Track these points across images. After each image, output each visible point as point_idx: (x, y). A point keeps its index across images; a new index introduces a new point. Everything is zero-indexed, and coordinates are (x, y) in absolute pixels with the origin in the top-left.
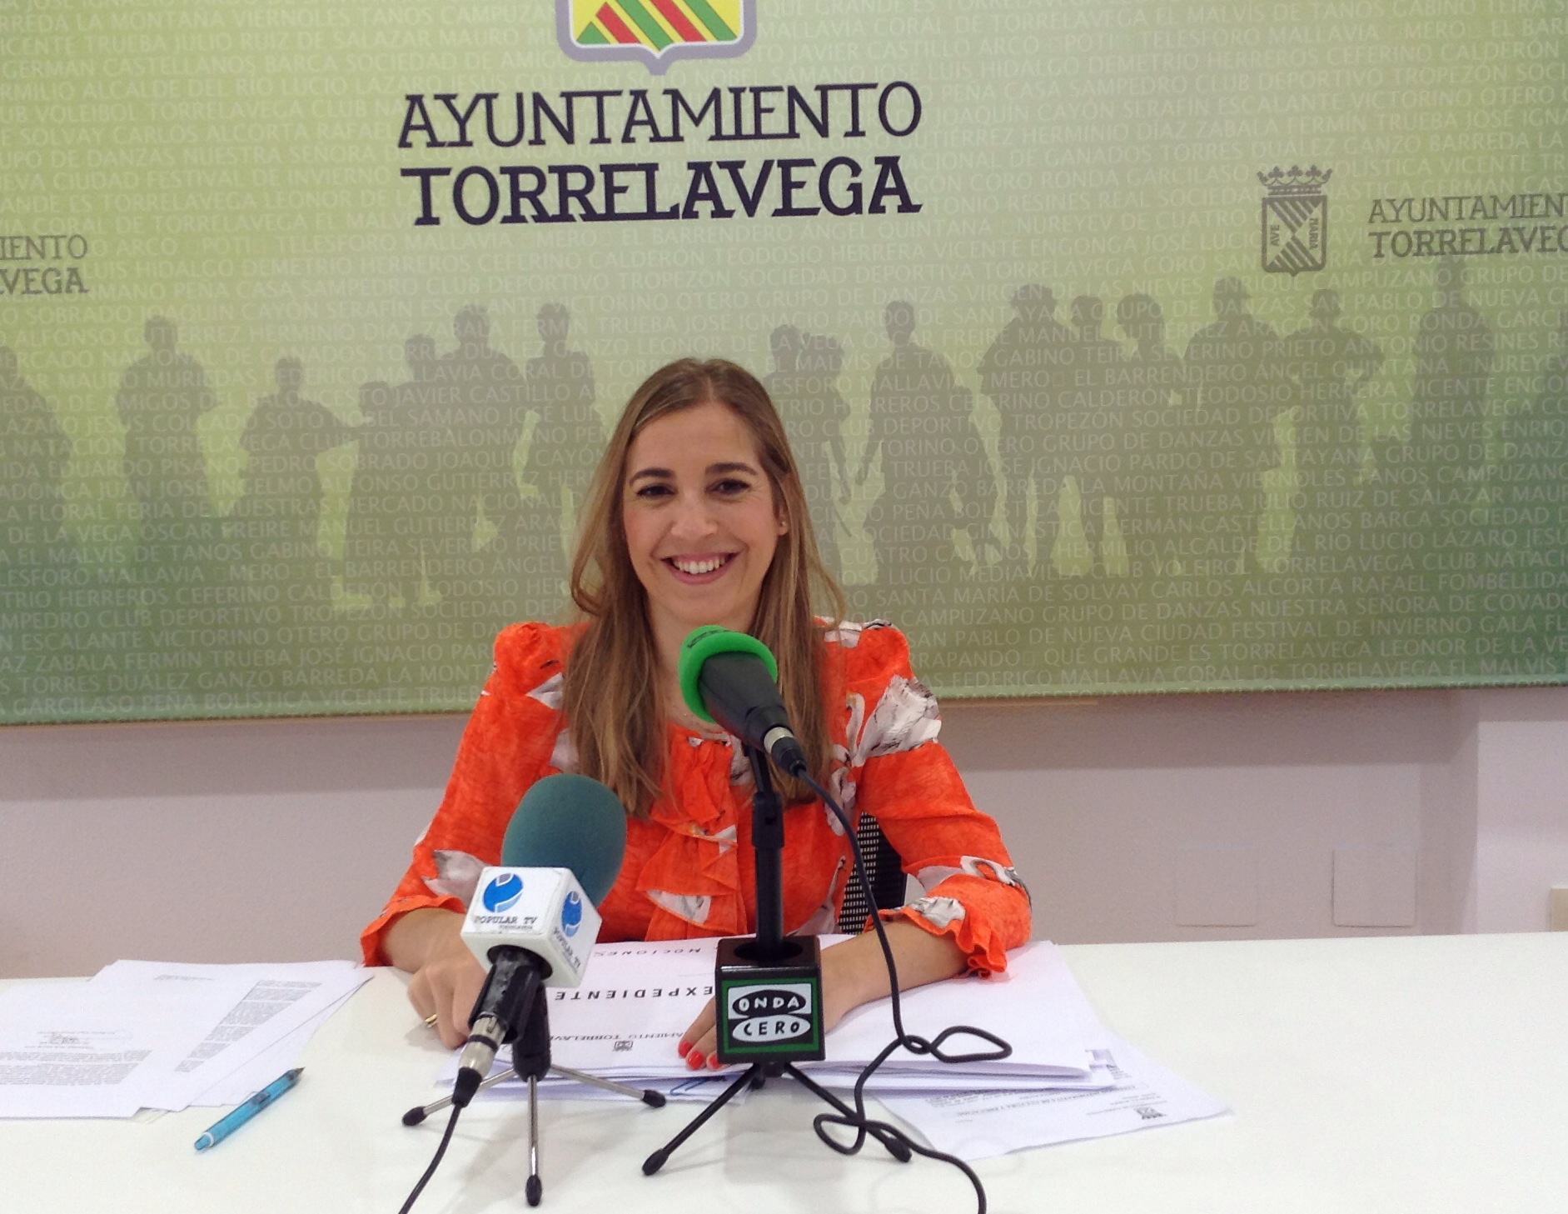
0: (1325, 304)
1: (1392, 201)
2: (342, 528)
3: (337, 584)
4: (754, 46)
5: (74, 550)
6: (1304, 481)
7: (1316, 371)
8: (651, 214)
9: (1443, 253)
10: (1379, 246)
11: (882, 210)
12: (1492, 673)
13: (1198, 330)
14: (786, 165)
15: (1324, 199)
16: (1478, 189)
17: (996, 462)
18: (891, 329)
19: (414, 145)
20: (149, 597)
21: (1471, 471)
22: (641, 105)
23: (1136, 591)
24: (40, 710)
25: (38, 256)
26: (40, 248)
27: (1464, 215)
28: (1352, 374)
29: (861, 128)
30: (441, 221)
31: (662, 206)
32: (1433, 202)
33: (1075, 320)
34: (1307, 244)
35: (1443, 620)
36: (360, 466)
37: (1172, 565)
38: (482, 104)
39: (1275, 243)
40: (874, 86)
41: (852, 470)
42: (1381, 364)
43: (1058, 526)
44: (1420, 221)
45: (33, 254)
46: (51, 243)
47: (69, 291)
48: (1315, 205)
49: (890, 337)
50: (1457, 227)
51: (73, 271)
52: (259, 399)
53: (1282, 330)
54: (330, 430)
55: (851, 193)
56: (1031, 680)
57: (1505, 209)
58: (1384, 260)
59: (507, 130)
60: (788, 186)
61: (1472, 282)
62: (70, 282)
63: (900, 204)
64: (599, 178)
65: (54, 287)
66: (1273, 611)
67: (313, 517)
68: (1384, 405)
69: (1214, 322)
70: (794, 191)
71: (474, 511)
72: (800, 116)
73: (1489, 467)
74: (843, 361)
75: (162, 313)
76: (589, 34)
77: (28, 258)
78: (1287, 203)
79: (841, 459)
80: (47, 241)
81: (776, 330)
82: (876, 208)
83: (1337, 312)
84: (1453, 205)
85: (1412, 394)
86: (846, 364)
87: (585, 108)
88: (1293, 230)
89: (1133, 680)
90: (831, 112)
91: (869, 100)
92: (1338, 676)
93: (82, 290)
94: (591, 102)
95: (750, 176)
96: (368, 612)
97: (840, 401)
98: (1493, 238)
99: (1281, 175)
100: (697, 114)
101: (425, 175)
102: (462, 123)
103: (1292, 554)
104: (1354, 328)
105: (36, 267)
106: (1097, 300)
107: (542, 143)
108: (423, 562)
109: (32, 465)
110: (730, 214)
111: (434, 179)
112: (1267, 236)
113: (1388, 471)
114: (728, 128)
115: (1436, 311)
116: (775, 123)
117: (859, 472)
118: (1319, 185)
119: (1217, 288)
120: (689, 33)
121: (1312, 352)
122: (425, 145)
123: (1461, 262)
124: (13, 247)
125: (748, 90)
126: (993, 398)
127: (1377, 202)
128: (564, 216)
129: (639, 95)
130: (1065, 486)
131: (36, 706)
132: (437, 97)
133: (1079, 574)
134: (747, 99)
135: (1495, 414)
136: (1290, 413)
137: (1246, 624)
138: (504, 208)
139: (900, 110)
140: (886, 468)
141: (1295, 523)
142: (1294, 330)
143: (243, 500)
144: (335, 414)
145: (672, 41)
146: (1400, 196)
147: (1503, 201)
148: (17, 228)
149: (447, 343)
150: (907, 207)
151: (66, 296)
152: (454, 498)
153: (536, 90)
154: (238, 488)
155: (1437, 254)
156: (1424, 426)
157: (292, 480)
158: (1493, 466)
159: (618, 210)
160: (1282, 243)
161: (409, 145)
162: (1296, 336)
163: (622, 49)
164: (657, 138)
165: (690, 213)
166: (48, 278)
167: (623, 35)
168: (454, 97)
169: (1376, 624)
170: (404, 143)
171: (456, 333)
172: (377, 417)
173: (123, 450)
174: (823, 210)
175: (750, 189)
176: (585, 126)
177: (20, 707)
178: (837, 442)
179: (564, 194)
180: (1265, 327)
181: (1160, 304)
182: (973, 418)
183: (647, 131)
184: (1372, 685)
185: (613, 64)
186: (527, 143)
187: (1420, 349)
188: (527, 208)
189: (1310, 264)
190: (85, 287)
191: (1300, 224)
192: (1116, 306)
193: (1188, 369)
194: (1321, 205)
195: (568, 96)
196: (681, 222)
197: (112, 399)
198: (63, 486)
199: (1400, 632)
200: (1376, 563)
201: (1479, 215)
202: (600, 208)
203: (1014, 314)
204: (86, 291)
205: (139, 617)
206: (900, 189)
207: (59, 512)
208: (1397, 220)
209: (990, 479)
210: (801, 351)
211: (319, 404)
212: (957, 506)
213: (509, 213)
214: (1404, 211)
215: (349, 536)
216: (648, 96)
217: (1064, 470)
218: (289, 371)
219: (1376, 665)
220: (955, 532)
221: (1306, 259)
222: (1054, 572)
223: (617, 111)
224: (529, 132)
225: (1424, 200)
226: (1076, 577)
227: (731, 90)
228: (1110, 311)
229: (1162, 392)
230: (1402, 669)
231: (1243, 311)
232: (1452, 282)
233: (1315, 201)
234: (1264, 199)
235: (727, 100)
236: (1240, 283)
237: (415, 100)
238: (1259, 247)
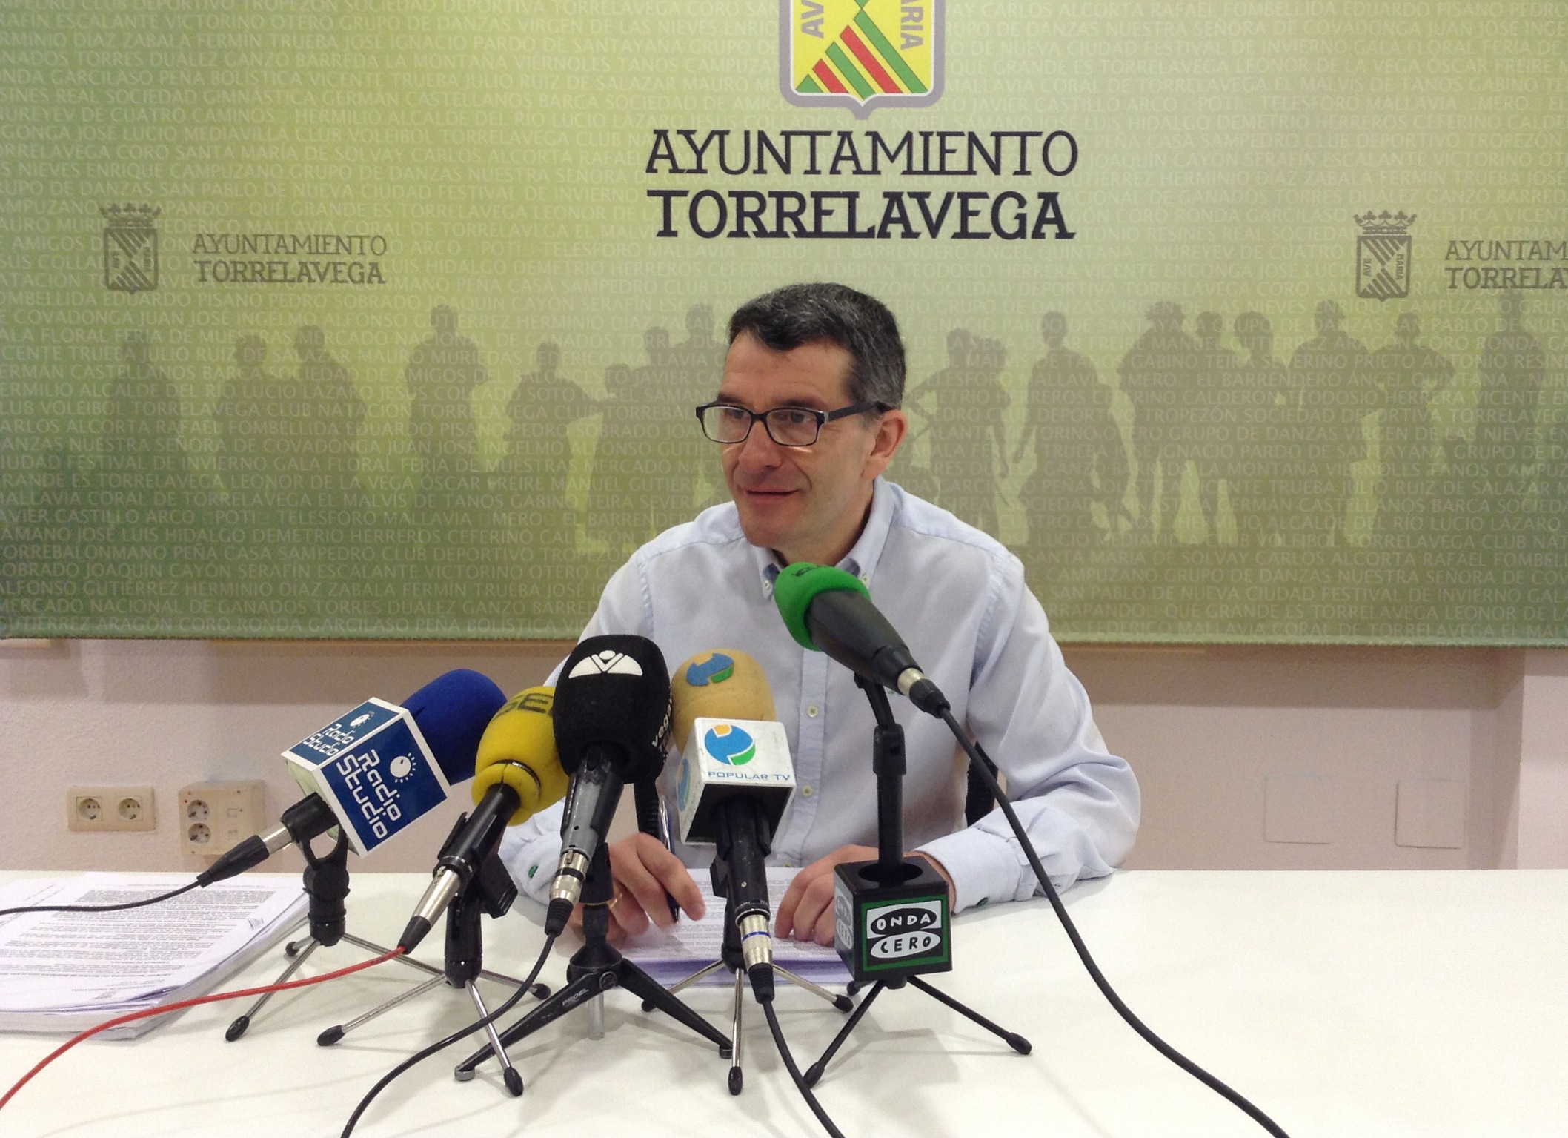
0: (1408, 325)
1: (1464, 243)
2: (585, 484)
3: (581, 530)
4: (942, 98)
5: (364, 496)
6: (1385, 473)
7: (1398, 382)
8: (852, 233)
9: (1505, 287)
10: (1453, 279)
11: (1042, 236)
12: (1536, 637)
13: (1301, 343)
14: (965, 197)
15: (1410, 238)
16: (1534, 235)
17: (1130, 448)
18: (1046, 335)
19: (659, 171)
20: (425, 536)
21: (1524, 468)
22: (846, 144)
23: (1243, 558)
24: (331, 627)
25: (345, 252)
26: (348, 246)
27: (1523, 256)
28: (1428, 384)
29: (1028, 169)
30: (679, 234)
31: (861, 227)
32: (1498, 244)
33: (1200, 333)
34: (1394, 275)
35: (1497, 592)
36: (604, 434)
37: (1273, 539)
38: (716, 139)
39: (1367, 273)
40: (1039, 134)
41: (1010, 450)
42: (1452, 376)
43: (1179, 503)
44: (1487, 259)
45: (342, 250)
46: (356, 242)
47: (370, 281)
48: (1402, 243)
49: (1045, 340)
50: (1518, 265)
51: (374, 266)
52: (523, 377)
53: (1372, 346)
54: (579, 403)
55: (1017, 221)
56: (1153, 630)
57: (1557, 252)
58: (1456, 290)
59: (735, 161)
60: (966, 214)
61: (1529, 311)
62: (371, 274)
63: (1058, 231)
64: (810, 202)
65: (357, 278)
66: (1357, 578)
67: (563, 475)
68: (1454, 410)
69: (1313, 337)
70: (971, 219)
71: (695, 474)
72: (977, 156)
73: (1539, 465)
74: (1006, 361)
75: (445, 303)
76: (806, 84)
77: (338, 253)
78: (1378, 241)
79: (1001, 441)
80: (353, 240)
81: (951, 332)
82: (1038, 234)
83: (1417, 332)
84: (1514, 247)
85: (1477, 402)
86: (1008, 363)
87: (800, 144)
88: (1383, 263)
89: (1238, 632)
90: (1003, 155)
91: (1034, 145)
92: (1410, 635)
93: (381, 281)
94: (807, 139)
95: (934, 205)
96: (606, 554)
97: (1003, 393)
98: (1547, 276)
99: (1374, 218)
100: (892, 153)
101: (667, 196)
102: (699, 154)
103: (1375, 532)
104: (1431, 346)
105: (343, 261)
106: (1218, 316)
107: (765, 172)
108: (652, 515)
109: (333, 424)
110: (916, 235)
111: (675, 201)
112: (1361, 267)
113: (1455, 466)
114: (918, 165)
115: (1498, 334)
116: (957, 161)
117: (1017, 452)
118: (1405, 228)
119: (1318, 309)
120: (888, 85)
121: (1396, 365)
122: (668, 172)
123: (1520, 294)
124: (325, 243)
125: (935, 135)
126: (1129, 394)
127: (1453, 243)
128: (780, 233)
129: (845, 136)
130: (1186, 468)
131: (328, 624)
132: (679, 132)
133: (1196, 542)
134: (934, 142)
135: (1544, 420)
136: (1376, 415)
137: (1334, 589)
138: (731, 225)
139: (1060, 155)
140: (1039, 450)
141: (1377, 506)
142: (1380, 346)
143: (506, 459)
144: (584, 389)
145: (875, 93)
146: (1471, 239)
147: (1556, 247)
148: (331, 228)
149: (679, 334)
150: (1063, 234)
151: (367, 285)
152: (680, 462)
153: (761, 129)
154: (502, 449)
155: (1500, 287)
156: (1487, 430)
157: (547, 444)
158: (1543, 465)
159: (824, 229)
160: (1374, 273)
161: (655, 171)
162: (1383, 351)
163: (832, 97)
164: (858, 171)
165: (884, 234)
166: (353, 269)
167: (834, 85)
168: (693, 132)
169: (1442, 591)
170: (650, 169)
171: (687, 327)
172: (618, 395)
173: (409, 415)
174: (994, 235)
175: (934, 214)
176: (800, 159)
177: (314, 625)
178: (999, 426)
179: (781, 214)
180: (1358, 343)
181: (1270, 320)
182: (1112, 411)
183: (851, 165)
184: (1438, 643)
185: (825, 109)
186: (752, 172)
187: (1484, 366)
188: (749, 225)
189: (1396, 292)
190: (384, 279)
191: (1388, 259)
192: (1234, 321)
193: (1292, 376)
194: (1406, 244)
195: (787, 135)
196: (876, 242)
197: (402, 371)
198: (358, 443)
199: (1461, 600)
200: (1443, 541)
201: (1536, 257)
202: (810, 227)
203: (1149, 325)
204: (384, 282)
205: (416, 552)
206: (1058, 220)
207: (354, 464)
208: (1468, 258)
209: (1124, 461)
210: (971, 351)
211: (572, 382)
212: (1096, 483)
213: (735, 229)
214: (1474, 252)
215: (592, 491)
216: (853, 137)
217: (1186, 455)
218: (548, 353)
219: (1441, 626)
220: (1094, 505)
221: (1392, 287)
222: (1176, 540)
223: (827, 147)
224: (754, 164)
225: (1491, 243)
226: (1193, 547)
227: (921, 133)
228: (1229, 326)
229: (1270, 393)
230: (1463, 631)
231: (1340, 329)
232: (1512, 311)
233: (1402, 240)
234: (1359, 237)
235: (918, 142)
236: (1337, 305)
237: (661, 134)
238: (1355, 276)
